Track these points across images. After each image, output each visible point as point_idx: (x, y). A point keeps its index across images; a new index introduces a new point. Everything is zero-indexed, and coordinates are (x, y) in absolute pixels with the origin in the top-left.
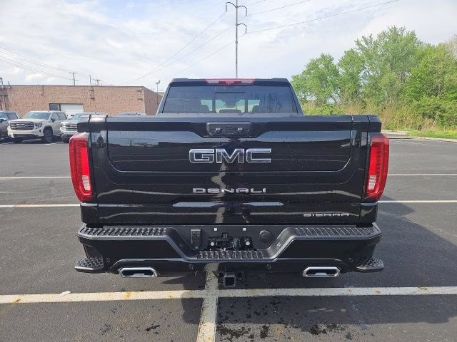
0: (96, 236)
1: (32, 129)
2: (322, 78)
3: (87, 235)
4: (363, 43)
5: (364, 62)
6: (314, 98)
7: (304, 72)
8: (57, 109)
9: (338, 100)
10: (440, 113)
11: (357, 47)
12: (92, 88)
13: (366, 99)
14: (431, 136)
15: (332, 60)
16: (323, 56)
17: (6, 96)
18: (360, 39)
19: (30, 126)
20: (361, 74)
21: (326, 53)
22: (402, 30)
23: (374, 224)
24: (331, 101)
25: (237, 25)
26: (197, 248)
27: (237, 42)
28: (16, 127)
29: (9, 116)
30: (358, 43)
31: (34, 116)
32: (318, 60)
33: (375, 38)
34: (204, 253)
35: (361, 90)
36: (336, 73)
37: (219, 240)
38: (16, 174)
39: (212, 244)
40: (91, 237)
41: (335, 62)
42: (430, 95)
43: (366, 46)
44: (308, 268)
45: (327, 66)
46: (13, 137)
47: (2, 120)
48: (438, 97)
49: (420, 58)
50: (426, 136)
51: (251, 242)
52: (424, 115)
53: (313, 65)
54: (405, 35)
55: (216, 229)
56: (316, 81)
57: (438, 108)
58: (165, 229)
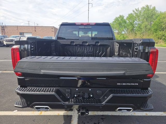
0: (23, 92)
1: (12, 42)
2: (120, 24)
3: (19, 91)
4: (135, 11)
5: (136, 18)
6: (117, 31)
7: (113, 22)
8: (22, 35)
9: (126, 32)
10: (164, 38)
11: (133, 12)
12: (35, 27)
13: (136, 32)
14: (161, 46)
15: (123, 17)
16: (120, 16)
17: (4, 30)
18: (134, 10)
19: (12, 41)
20: (135, 23)
21: (121, 15)
22: (151, 6)
23: (149, 88)
24: (123, 33)
25: (89, 4)
26: (69, 97)
27: (89, 10)
28: (7, 41)
29: (4, 37)
30: (134, 11)
31: (13, 37)
32: (119, 17)
33: (140, 9)
34: (72, 100)
35: (135, 29)
36: (125, 22)
37: (79, 94)
38: (5, 59)
39: (76, 96)
40: (21, 92)
41: (125, 18)
42: (161, 31)
43: (137, 12)
44: (119, 108)
45: (122, 20)
46: (6, 45)
47: (2, 39)
48: (164, 32)
49: (157, 17)
50: (159, 46)
51: (93, 95)
52: (158, 38)
53: (117, 19)
54: (152, 8)
55: (77, 89)
56: (118, 25)
57: (164, 36)
58: (54, 89)
